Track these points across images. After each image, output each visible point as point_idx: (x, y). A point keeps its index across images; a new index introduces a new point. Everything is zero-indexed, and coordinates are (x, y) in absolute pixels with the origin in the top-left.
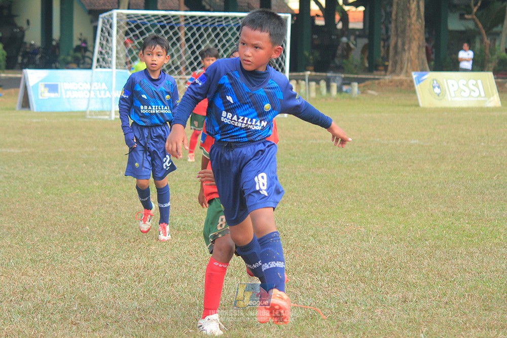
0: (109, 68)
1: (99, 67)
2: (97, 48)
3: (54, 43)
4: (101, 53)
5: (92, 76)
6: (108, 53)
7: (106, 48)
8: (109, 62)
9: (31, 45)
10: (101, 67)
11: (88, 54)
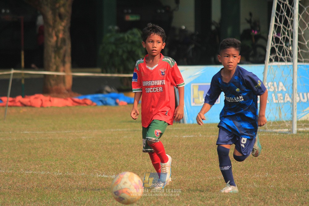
0: (289, 61)
1: (274, 60)
2: (272, 33)
3: (213, 28)
4: (277, 40)
5: (264, 73)
6: (287, 40)
7: (284, 33)
8: (288, 52)
9: (181, 31)
10: (276, 60)
11: (260, 41)
